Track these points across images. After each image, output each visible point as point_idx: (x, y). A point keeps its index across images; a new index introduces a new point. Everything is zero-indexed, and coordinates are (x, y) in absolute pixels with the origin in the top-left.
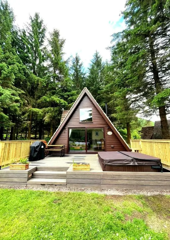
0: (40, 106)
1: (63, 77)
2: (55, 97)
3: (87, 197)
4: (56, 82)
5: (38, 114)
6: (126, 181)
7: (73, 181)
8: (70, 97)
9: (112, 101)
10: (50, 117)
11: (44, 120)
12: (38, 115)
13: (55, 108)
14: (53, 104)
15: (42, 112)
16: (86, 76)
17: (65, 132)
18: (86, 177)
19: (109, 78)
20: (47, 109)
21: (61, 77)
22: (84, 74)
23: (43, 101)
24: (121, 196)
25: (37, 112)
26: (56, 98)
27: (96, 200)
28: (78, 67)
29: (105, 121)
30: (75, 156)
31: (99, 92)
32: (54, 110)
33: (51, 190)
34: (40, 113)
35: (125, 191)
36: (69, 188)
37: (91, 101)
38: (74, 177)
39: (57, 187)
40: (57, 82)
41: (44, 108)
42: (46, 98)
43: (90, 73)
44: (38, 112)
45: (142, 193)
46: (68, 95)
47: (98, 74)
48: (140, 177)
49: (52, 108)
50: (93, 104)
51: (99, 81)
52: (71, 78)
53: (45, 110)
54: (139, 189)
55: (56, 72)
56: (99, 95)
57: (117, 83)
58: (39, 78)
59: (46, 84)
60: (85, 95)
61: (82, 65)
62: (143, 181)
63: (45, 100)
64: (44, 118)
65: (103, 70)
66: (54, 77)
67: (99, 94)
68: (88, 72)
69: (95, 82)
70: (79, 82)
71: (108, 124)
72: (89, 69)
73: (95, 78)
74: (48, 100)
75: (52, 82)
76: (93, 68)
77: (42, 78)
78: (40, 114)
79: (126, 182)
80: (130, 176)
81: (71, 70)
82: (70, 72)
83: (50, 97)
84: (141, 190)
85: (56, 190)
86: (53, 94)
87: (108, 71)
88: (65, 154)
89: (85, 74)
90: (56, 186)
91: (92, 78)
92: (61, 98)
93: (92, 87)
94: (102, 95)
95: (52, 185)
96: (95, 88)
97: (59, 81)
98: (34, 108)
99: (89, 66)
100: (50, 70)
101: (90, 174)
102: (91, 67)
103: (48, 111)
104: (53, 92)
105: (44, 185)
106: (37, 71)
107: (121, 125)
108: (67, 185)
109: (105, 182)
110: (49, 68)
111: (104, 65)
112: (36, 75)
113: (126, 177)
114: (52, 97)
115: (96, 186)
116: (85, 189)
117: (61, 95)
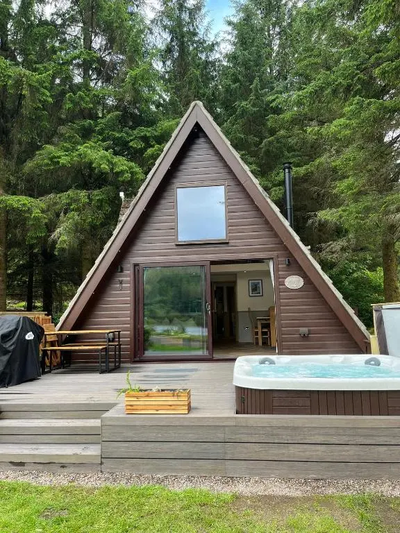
0: (34, 189)
1: (123, 62)
2: (91, 147)
3: (165, 503)
4: (96, 85)
5: (26, 219)
6: (319, 447)
7: (123, 449)
8: (153, 146)
9: (322, 159)
10: (77, 229)
11: (55, 242)
12: (31, 223)
13: (96, 192)
14: (88, 177)
15: (43, 211)
16: (218, 56)
17: (121, 283)
18: (172, 435)
19: (313, 60)
20: (64, 198)
21: (114, 65)
22: (212, 48)
23: (47, 165)
24: (293, 498)
25: (25, 212)
26: (96, 154)
27: (195, 509)
28: (185, 16)
29: (276, 235)
30: (157, 371)
31: (271, 120)
32: (91, 200)
33: (45, 480)
34: (36, 213)
35: (314, 484)
36: (112, 474)
37: (222, 159)
38: (130, 434)
39: (66, 471)
40: (100, 84)
41: (52, 196)
42: (56, 153)
43: (234, 44)
44: (29, 211)
45: (372, 489)
46: (145, 139)
47: (269, 45)
48: (374, 432)
49: (83, 195)
50: (230, 171)
51: (275, 73)
52: (158, 66)
53: (55, 204)
54: (364, 478)
55: (93, 45)
56: (272, 135)
57: (340, 80)
58: (22, 70)
59: (51, 96)
60: (197, 133)
61: (203, 11)
62: (385, 448)
63: (53, 160)
64: (55, 235)
65: (290, 25)
66: (86, 66)
67: (272, 132)
68: (229, 37)
69: (256, 81)
70: (190, 83)
71: (286, 248)
72: (230, 23)
73: (259, 62)
74: (64, 160)
75: (79, 87)
76: (248, 18)
77: (35, 70)
78: (36, 219)
79: (320, 452)
80: (333, 431)
81: (156, 30)
82: (151, 38)
83: (74, 149)
84: (374, 478)
85: (62, 480)
86: (86, 134)
87: (311, 33)
88: (122, 365)
89: (213, 45)
90: (63, 467)
91: (245, 64)
92: (116, 153)
93: (244, 103)
94: (282, 132)
95: (48, 464)
96: (254, 106)
97: (108, 79)
98: (14, 194)
99: (233, 11)
100: (68, 37)
101: (186, 424)
102: (242, 15)
103: (69, 204)
104: (83, 128)
105: (22, 464)
106: (14, 42)
107: (361, 254)
108: (102, 463)
109: (241, 451)
110: (63, 25)
111: (294, 6)
112: (14, 59)
113: (319, 434)
114: (81, 148)
115: (209, 467)
116: (166, 477)
117: (114, 139)
